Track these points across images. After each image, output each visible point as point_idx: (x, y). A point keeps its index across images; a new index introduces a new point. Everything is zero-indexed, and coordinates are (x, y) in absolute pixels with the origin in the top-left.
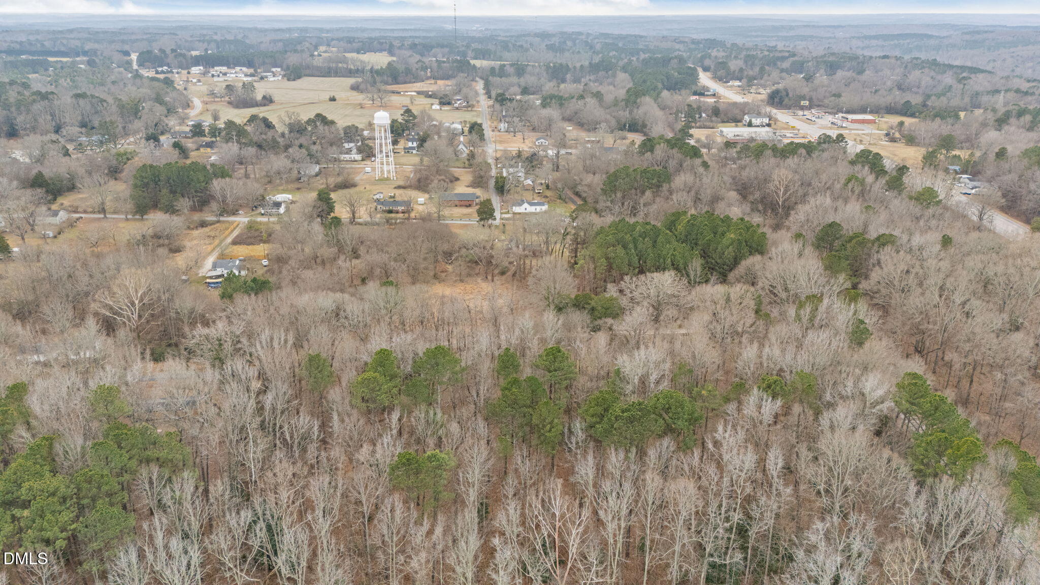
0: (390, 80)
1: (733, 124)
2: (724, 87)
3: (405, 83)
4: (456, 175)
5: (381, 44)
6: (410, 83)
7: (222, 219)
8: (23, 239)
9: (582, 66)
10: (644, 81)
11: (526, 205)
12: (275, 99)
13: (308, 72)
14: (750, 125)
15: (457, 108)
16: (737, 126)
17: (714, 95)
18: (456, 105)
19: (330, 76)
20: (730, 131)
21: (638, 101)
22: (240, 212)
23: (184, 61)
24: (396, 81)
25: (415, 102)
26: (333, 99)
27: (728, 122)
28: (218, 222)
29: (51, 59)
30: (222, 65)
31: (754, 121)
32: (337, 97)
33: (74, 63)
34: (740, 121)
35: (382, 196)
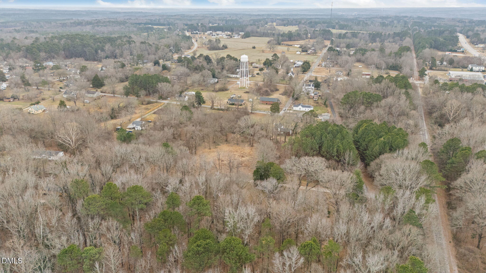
0: (287, 39)
1: (461, 69)
2: (474, 48)
3: (295, 40)
4: (278, 88)
5: (296, 21)
6: (297, 40)
7: (158, 101)
8: (75, 103)
9: (389, 34)
10: (419, 43)
11: (300, 107)
12: (229, 46)
13: (254, 34)
14: (471, 70)
15: (309, 54)
16: (462, 71)
17: (463, 52)
18: (309, 52)
19: (263, 37)
20: (454, 73)
21: (402, 54)
22: (168, 99)
23: (205, 28)
24: (290, 40)
25: (290, 50)
26: (254, 48)
27: (459, 68)
28: (157, 102)
29: (154, 27)
30: (220, 31)
31: (474, 68)
32: (256, 46)
33: (163, 29)
34: (466, 68)
35: (235, 96)
